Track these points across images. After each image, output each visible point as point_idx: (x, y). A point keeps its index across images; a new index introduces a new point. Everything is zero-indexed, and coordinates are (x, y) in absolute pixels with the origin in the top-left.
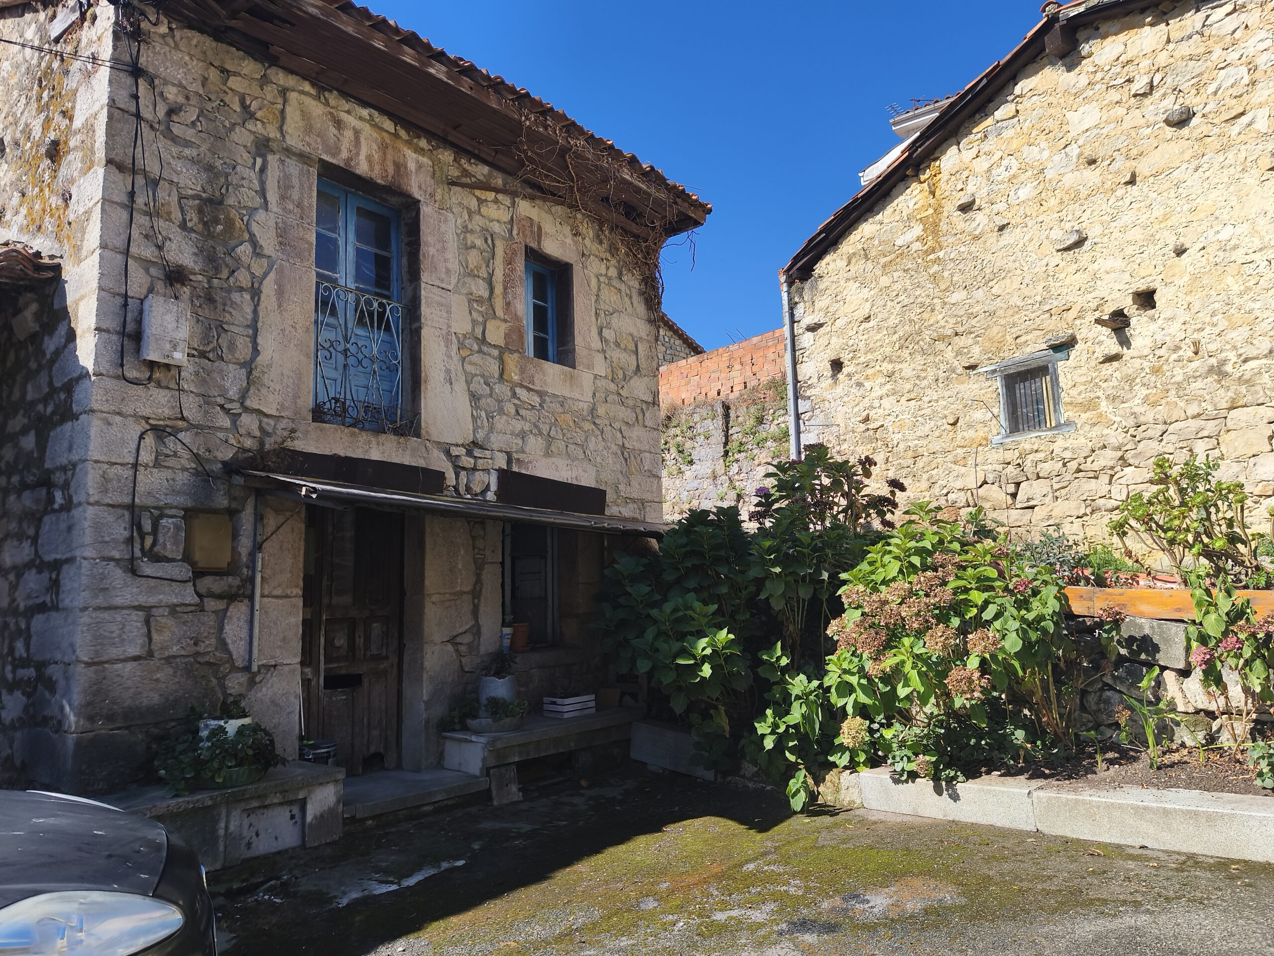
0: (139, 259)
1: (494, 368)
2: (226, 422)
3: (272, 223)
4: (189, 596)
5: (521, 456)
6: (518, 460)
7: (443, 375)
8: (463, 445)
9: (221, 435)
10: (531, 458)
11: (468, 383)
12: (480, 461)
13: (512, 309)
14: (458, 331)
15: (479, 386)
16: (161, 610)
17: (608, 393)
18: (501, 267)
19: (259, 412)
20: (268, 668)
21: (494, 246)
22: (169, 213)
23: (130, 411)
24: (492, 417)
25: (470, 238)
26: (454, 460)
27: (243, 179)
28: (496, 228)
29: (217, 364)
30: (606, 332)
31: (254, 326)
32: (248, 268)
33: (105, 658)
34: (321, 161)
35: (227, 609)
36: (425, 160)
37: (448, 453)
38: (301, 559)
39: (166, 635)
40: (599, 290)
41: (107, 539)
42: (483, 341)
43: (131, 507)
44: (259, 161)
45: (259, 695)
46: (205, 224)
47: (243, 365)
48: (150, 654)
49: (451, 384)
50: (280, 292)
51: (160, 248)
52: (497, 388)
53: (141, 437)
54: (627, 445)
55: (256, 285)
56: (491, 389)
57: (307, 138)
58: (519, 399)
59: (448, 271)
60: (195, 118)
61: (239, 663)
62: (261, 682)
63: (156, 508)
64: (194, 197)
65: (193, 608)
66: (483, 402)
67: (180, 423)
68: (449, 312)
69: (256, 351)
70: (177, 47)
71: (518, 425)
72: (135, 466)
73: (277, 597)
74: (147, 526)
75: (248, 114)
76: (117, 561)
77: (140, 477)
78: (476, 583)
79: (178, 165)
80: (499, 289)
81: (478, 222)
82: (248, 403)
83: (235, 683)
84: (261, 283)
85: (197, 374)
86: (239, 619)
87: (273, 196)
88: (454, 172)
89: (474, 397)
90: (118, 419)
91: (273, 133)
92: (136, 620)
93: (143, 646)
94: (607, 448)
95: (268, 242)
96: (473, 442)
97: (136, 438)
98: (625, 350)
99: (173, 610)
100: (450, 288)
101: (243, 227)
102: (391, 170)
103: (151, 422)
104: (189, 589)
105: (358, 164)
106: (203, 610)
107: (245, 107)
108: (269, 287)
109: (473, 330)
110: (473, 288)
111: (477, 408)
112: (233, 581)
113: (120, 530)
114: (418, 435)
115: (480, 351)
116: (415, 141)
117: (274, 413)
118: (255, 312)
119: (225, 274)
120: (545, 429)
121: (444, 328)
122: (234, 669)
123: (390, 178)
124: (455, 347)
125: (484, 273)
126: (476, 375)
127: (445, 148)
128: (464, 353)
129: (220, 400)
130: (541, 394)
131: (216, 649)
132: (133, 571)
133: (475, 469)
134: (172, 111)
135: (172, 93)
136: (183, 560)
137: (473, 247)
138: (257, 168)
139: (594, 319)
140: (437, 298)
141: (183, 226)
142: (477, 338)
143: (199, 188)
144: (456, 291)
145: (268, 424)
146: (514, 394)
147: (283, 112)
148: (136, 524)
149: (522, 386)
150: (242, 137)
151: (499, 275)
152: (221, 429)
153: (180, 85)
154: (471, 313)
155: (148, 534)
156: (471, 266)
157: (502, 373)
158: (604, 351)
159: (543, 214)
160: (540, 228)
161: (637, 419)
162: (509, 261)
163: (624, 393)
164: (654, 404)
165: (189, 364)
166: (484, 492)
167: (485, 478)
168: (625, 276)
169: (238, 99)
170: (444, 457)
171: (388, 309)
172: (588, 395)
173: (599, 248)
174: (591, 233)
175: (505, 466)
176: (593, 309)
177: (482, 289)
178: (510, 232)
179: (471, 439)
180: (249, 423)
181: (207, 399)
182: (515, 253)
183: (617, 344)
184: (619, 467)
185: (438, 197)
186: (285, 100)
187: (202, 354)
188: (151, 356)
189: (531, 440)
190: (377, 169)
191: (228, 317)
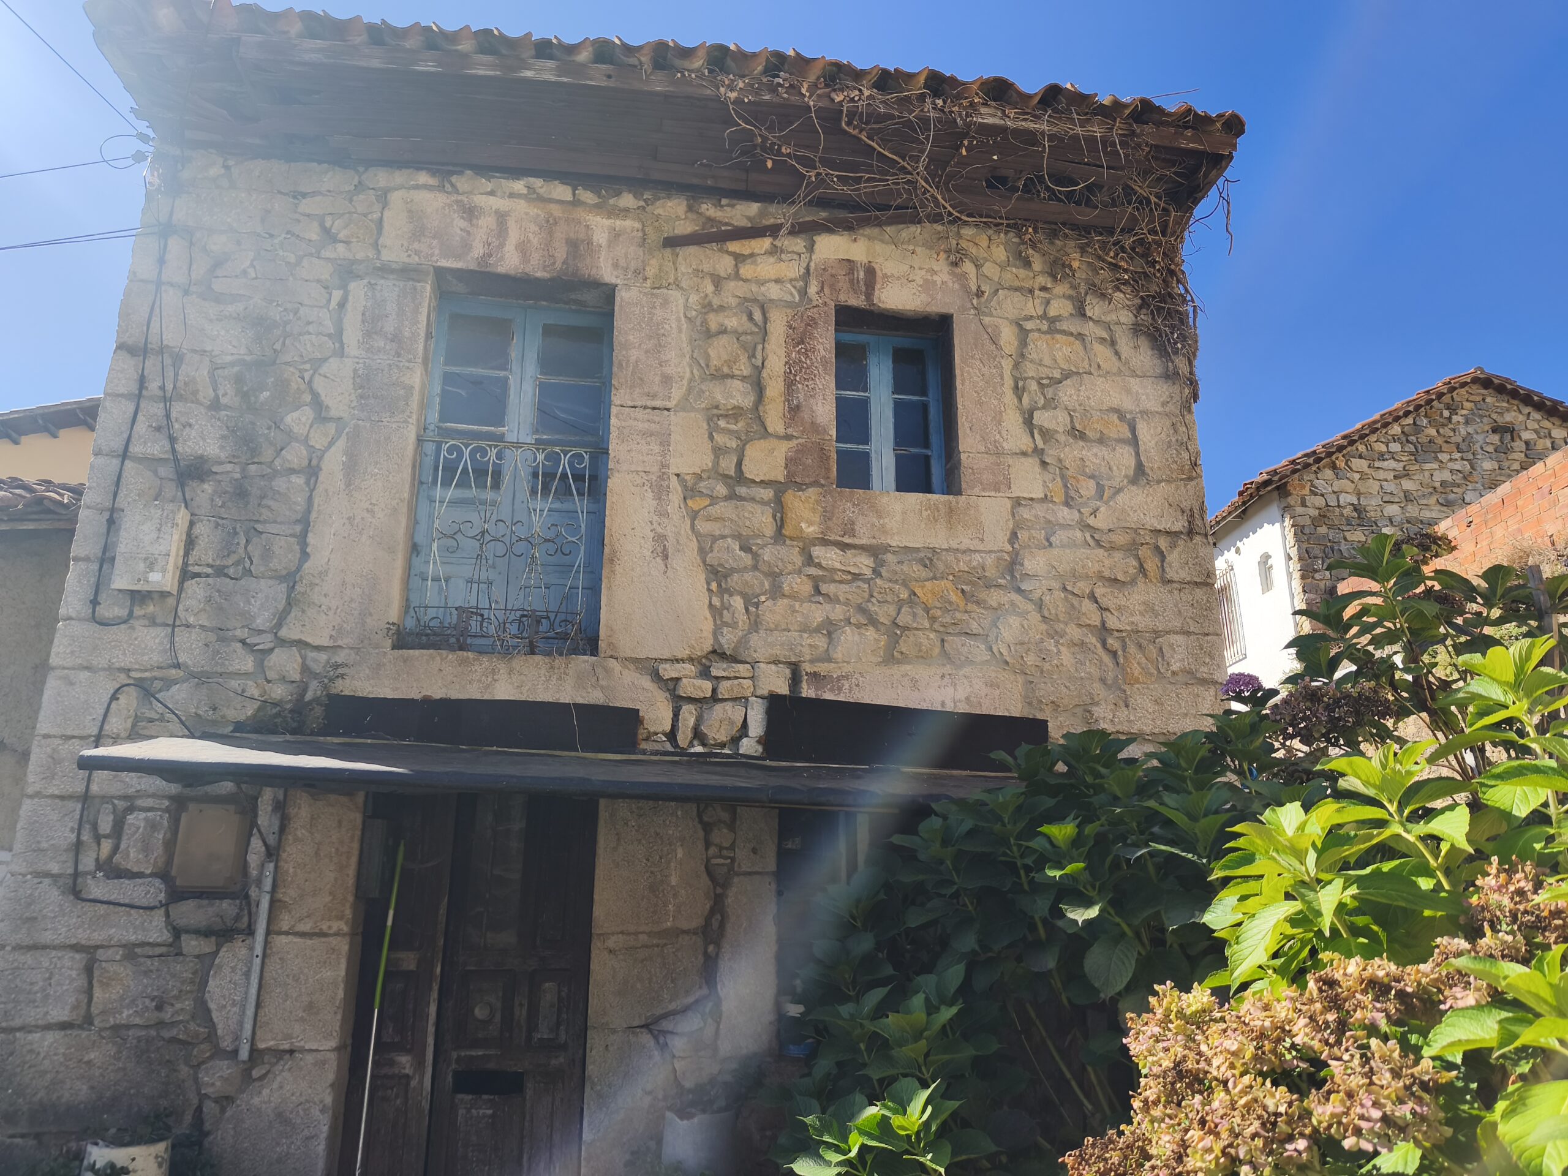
0: (140, 459)
1: (762, 519)
2: (248, 663)
3: (347, 372)
4: (155, 930)
5: (822, 668)
6: (815, 675)
7: (649, 545)
8: (691, 660)
9: (234, 684)
10: (847, 668)
11: (702, 552)
12: (724, 686)
13: (805, 415)
14: (682, 470)
15: (730, 553)
16: (110, 952)
17: (1050, 527)
18: (782, 352)
19: (301, 644)
20: (280, 1054)
21: (766, 320)
22: (195, 393)
23: (104, 663)
24: (757, 605)
25: (714, 321)
26: (671, 686)
27: (309, 323)
28: (774, 292)
29: (243, 582)
30: (1040, 418)
31: (305, 522)
32: (305, 441)
33: (17, 1022)
34: (439, 271)
35: (217, 952)
36: (629, 224)
37: (656, 677)
38: (352, 871)
39: (116, 991)
40: (1023, 343)
41: (44, 845)
42: (740, 477)
43: (84, 798)
44: (337, 295)
45: (256, 1101)
46: (245, 396)
47: (281, 579)
48: (88, 1020)
49: (666, 557)
50: (351, 467)
51: (172, 440)
52: (767, 554)
53: (114, 697)
54: (1112, 622)
55: (314, 462)
56: (756, 556)
57: (416, 246)
58: (819, 566)
59: (667, 380)
60: (248, 263)
61: (226, 1044)
62: (261, 1078)
63: (120, 798)
64: (232, 364)
65: (163, 950)
66: (735, 581)
67: (173, 671)
68: (665, 443)
69: (305, 555)
70: (231, 186)
71: (817, 614)
72: (99, 738)
73: (303, 935)
74: (106, 825)
75: (328, 238)
76: (55, 877)
78: (712, 912)
79: (216, 329)
80: (775, 389)
81: (733, 291)
82: (283, 633)
83: (216, 1077)
84: (321, 458)
85: (209, 600)
86: (233, 970)
87: (352, 335)
88: (685, 227)
89: (717, 575)
90: (84, 675)
91: (361, 252)
92: (70, 966)
93: (74, 1008)
94: (1055, 635)
95: (339, 399)
96: (714, 652)
97: (106, 698)
98: (1102, 440)
99: (131, 952)
100: (669, 405)
101: (303, 387)
102: (561, 253)
103: (133, 674)
104: (159, 918)
105: (502, 259)
106: (179, 954)
107: (326, 231)
108: (333, 462)
109: (716, 463)
110: (719, 397)
111: (723, 591)
112: (228, 907)
113: (64, 832)
114: (594, 651)
115: (732, 496)
116: (612, 201)
117: (325, 642)
118: (310, 499)
119: (268, 454)
120: (884, 613)
121: (655, 469)
122: (219, 1053)
123: (558, 265)
124: (675, 498)
125: (744, 367)
126: (723, 537)
127: (669, 198)
128: (695, 504)
129: (240, 633)
130: (875, 551)
131: (193, 1017)
132: (76, 892)
133: (715, 698)
135: (218, 243)
136: (159, 874)
137: (723, 331)
138: (334, 304)
139: (1009, 397)
140: (641, 426)
141: (215, 405)
142: (726, 477)
143: (243, 351)
144: (684, 406)
145: (315, 660)
146: (810, 560)
147: (381, 219)
148: (88, 820)
149: (825, 542)
150: (313, 270)
151: (776, 364)
152: (238, 674)
153: (230, 230)
154: (711, 437)
155: (107, 837)
156: (715, 362)
157: (780, 526)
158: (1038, 452)
159: (879, 247)
160: (870, 272)
161: (1142, 569)
162: (799, 339)
163: (1101, 522)
164: (1190, 533)
165: (196, 590)
166: (735, 740)
167: (736, 713)
168: (1095, 308)
169: (315, 224)
170: (646, 682)
171: (564, 461)
172: (999, 540)
173: (1022, 273)
174: (1000, 253)
175: (783, 689)
176: (1009, 382)
177: (739, 395)
178: (803, 293)
179: (708, 646)
180: (285, 662)
181: (221, 633)
182: (812, 323)
183: (1078, 435)
184: (1094, 670)
185: (651, 272)
186: (385, 205)
187: (220, 572)
188: (121, 581)
189: (848, 637)
190: (536, 258)
191: (266, 514)
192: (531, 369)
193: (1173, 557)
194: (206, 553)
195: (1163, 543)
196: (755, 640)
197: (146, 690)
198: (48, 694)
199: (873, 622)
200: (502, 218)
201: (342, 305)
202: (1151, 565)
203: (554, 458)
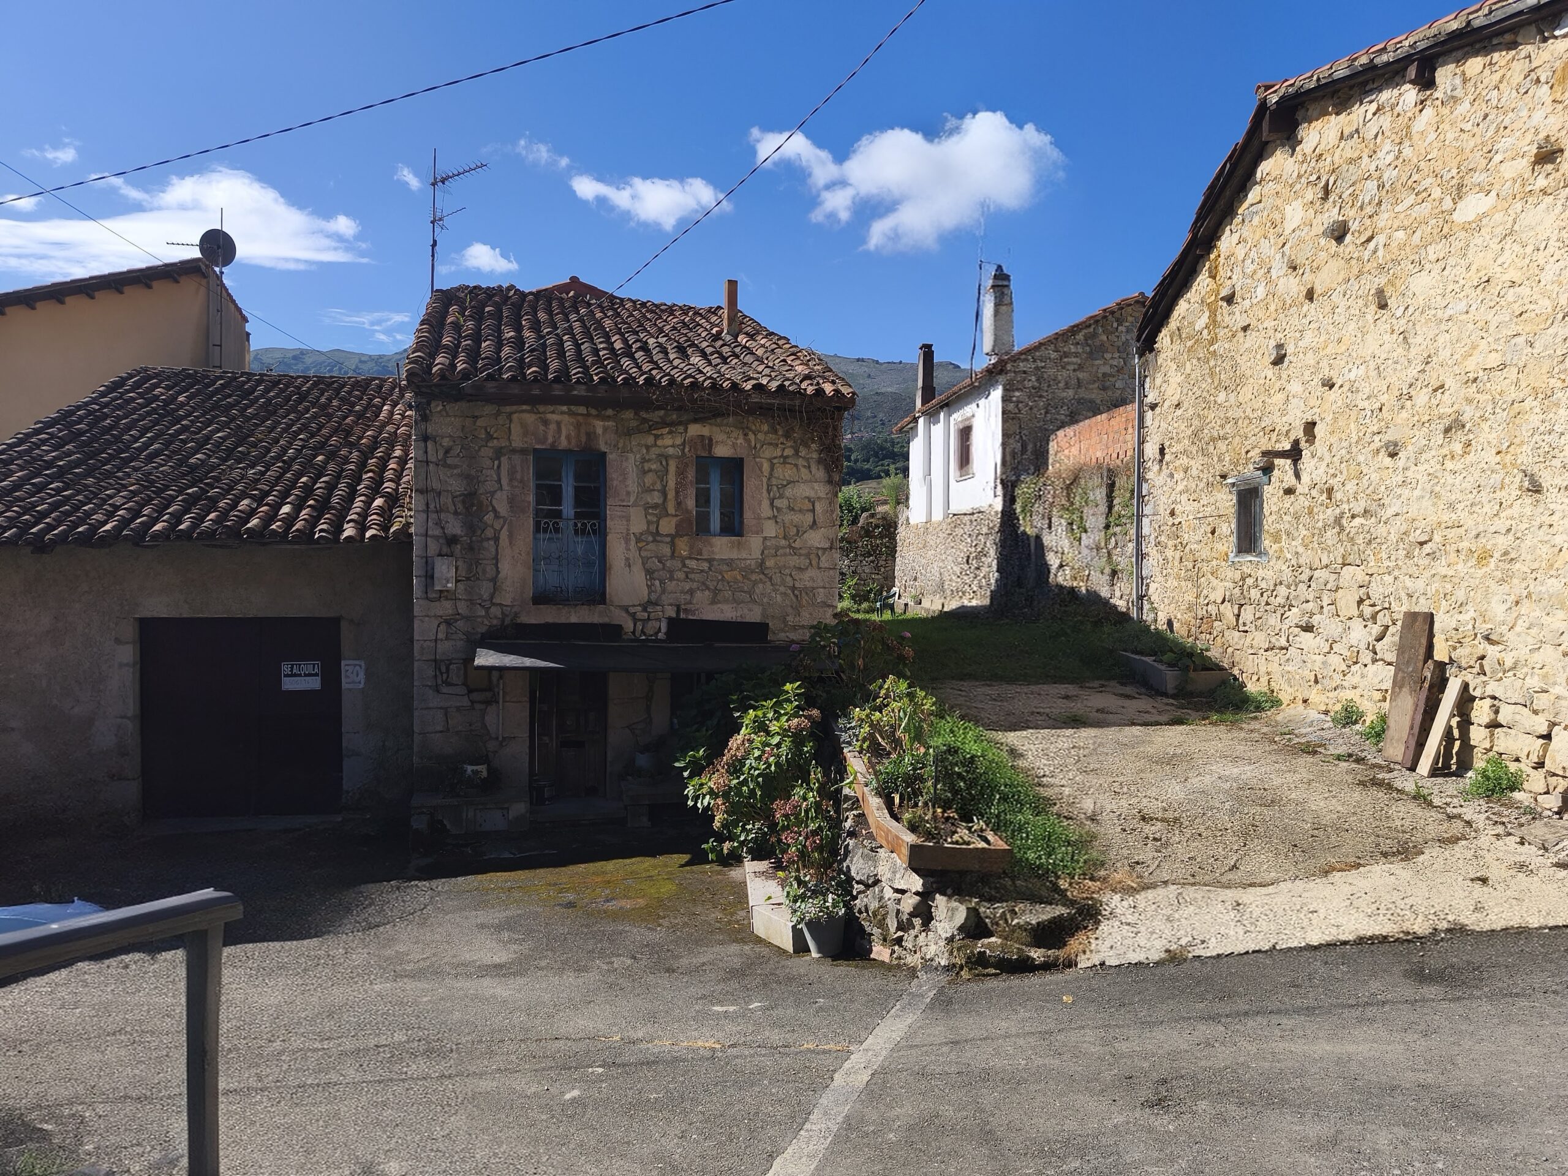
0: (433, 537)
1: (666, 550)
2: (482, 613)
3: (505, 497)
4: (465, 702)
5: (688, 607)
6: (686, 609)
7: (623, 562)
8: (640, 605)
9: (479, 620)
10: (698, 607)
11: (644, 564)
12: (652, 614)
13: (683, 505)
14: (635, 531)
15: (654, 564)
16: (452, 709)
17: (777, 548)
18: (674, 479)
19: (500, 604)
20: (511, 738)
21: (667, 464)
22: (447, 508)
23: (434, 614)
24: (664, 584)
25: (647, 466)
26: (633, 615)
27: (487, 476)
28: (671, 451)
29: (477, 582)
30: (777, 503)
31: (496, 558)
32: (492, 526)
33: (428, 731)
34: (535, 450)
35: (487, 708)
36: (610, 423)
37: (627, 611)
38: (527, 681)
39: (455, 721)
40: (772, 469)
41: (426, 676)
42: (658, 533)
43: (435, 660)
44: (496, 462)
45: (505, 752)
46: (467, 509)
47: (491, 580)
48: (448, 730)
49: (630, 566)
50: (511, 536)
51: (443, 528)
52: (668, 564)
53: (438, 626)
54: (798, 585)
55: (497, 535)
56: (664, 565)
57: (525, 439)
58: (688, 567)
59: (628, 493)
60: (459, 451)
61: (494, 736)
62: (506, 746)
63: (447, 660)
64: (460, 496)
65: (468, 708)
66: (656, 575)
67: (458, 616)
68: (628, 520)
69: (498, 572)
70: (448, 415)
71: (687, 586)
72: (436, 640)
73: (514, 702)
74: (444, 669)
75: (490, 437)
76: (431, 687)
77: (439, 646)
78: (649, 692)
79: (452, 481)
80: (671, 495)
81: (655, 451)
82: (494, 601)
83: (492, 746)
84: (499, 533)
85: (466, 590)
86: (493, 713)
87: (505, 481)
88: (635, 424)
89: (649, 572)
90: (428, 619)
91: (504, 443)
92: (440, 714)
93: (444, 726)
94: (775, 590)
95: (503, 508)
96: (648, 602)
97: (436, 627)
98: (800, 511)
99: (458, 709)
100: (629, 504)
101: (488, 504)
102: (584, 439)
103: (443, 617)
104: (466, 698)
105: (560, 443)
106: (473, 709)
107: (488, 433)
108: (504, 535)
109: (648, 528)
110: (649, 500)
111: (652, 578)
112: (489, 694)
113: (431, 672)
114: (605, 603)
115: (654, 541)
116: (603, 413)
117: (510, 604)
118: (497, 550)
119: (479, 532)
120: (711, 585)
121: (625, 531)
122: (492, 738)
123: (583, 444)
124: (633, 543)
125: (658, 486)
126: (651, 557)
128: (640, 545)
129: (478, 601)
130: (710, 561)
131: (482, 728)
132: (438, 691)
133: (649, 619)
134: (447, 451)
135: (446, 442)
136: (463, 684)
137: (650, 470)
138: (495, 467)
139: (764, 491)
140: (619, 514)
141: (456, 513)
142: (652, 533)
143: (463, 490)
144: (635, 505)
145: (506, 610)
146: (684, 565)
147: (510, 427)
148: (437, 668)
149: (690, 558)
150: (486, 452)
151: (672, 484)
152: (480, 617)
153: (450, 436)
154: (646, 517)
155: (444, 673)
156: (647, 484)
157: (673, 552)
158: (775, 517)
159: (715, 429)
160: (710, 440)
161: (811, 564)
162: (681, 473)
163: (797, 545)
164: (831, 548)
165: (461, 586)
166: (656, 634)
167: (657, 625)
168: (803, 452)
169: (483, 431)
170: (624, 614)
171: (589, 526)
172: (756, 554)
173: (774, 436)
174: (765, 427)
175: (674, 615)
176: (765, 486)
177: (657, 498)
178: (683, 450)
179: (646, 599)
180: (495, 611)
181: (472, 602)
182: (687, 465)
183: (791, 509)
184: (787, 602)
185: (620, 445)
186: (511, 421)
187: (468, 579)
188: (437, 588)
189: (699, 594)
190: (574, 441)
191: (481, 556)
192: (571, 480)
193: (823, 559)
194: (463, 573)
195: (820, 553)
196: (664, 597)
197: (448, 623)
198: (415, 626)
199: (708, 588)
200: (558, 424)
201: (499, 467)
202: (814, 562)
203: (584, 525)
